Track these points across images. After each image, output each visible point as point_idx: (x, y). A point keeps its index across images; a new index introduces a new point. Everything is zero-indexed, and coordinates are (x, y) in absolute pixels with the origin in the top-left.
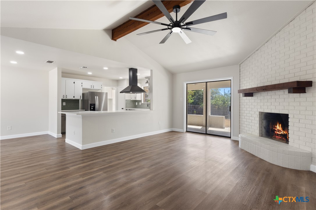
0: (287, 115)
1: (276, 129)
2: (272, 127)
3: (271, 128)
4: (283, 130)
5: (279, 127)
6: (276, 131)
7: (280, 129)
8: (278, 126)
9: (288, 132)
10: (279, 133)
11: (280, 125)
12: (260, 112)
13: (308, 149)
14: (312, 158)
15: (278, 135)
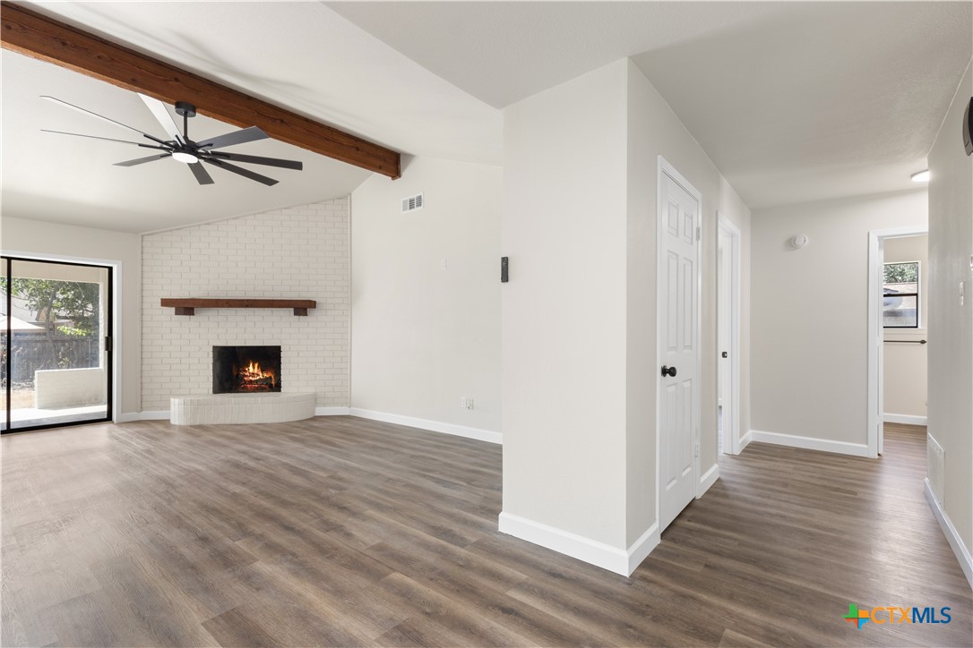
0: (279, 347)
1: (248, 374)
2: (239, 371)
3: (235, 373)
4: (262, 371)
5: (254, 367)
6: (247, 376)
7: (256, 371)
8: (251, 367)
9: (278, 374)
10: (253, 379)
11: (256, 365)
12: (214, 347)
13: (311, 390)
14: (315, 400)
15: (251, 382)
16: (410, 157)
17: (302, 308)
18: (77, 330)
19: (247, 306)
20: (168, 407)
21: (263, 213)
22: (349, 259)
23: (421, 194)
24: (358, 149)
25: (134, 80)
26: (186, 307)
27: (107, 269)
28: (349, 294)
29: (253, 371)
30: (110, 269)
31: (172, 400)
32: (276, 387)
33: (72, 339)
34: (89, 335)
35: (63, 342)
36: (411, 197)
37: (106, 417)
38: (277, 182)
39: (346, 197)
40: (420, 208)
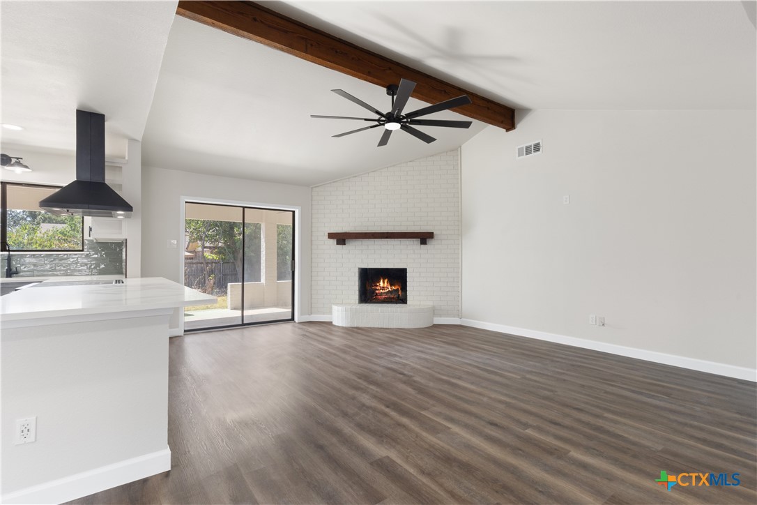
0: (406, 269)
1: (378, 287)
2: (373, 286)
5: (384, 283)
6: (378, 289)
7: (386, 286)
8: (381, 283)
9: (404, 288)
10: (383, 291)
11: (386, 281)
12: (359, 268)
13: (430, 304)
14: (434, 311)
15: (381, 294)
16: (525, 111)
17: (424, 238)
18: (214, 255)
19: (387, 238)
20: (330, 312)
21: (394, 166)
22: (460, 199)
23: (540, 141)
24: (488, 108)
25: (369, 72)
26: (341, 239)
27: (291, 213)
28: (460, 227)
29: (383, 285)
30: (294, 212)
31: (334, 307)
32: (403, 300)
33: (212, 262)
34: (222, 258)
35: (207, 263)
36: (528, 144)
37: (290, 318)
38: (435, 140)
39: (457, 150)
40: (537, 153)
